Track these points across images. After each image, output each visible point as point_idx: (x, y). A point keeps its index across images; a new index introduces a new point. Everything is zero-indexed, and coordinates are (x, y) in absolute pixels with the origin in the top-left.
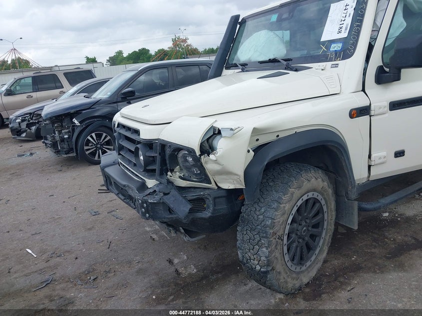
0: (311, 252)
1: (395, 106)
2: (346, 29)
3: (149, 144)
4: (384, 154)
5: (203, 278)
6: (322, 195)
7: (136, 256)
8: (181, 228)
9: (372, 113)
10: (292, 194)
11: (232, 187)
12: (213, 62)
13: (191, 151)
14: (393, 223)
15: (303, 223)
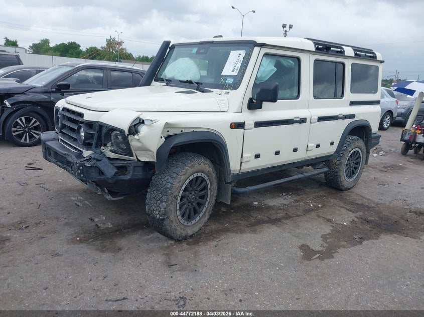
0: (197, 214)
1: (258, 124)
2: (237, 70)
3: (90, 125)
4: (249, 155)
5: (116, 231)
6: (208, 176)
7: (64, 215)
8: (105, 189)
9: (246, 127)
10: (187, 170)
11: (147, 160)
12: (146, 73)
13: (122, 131)
14: (259, 209)
15: (193, 193)
